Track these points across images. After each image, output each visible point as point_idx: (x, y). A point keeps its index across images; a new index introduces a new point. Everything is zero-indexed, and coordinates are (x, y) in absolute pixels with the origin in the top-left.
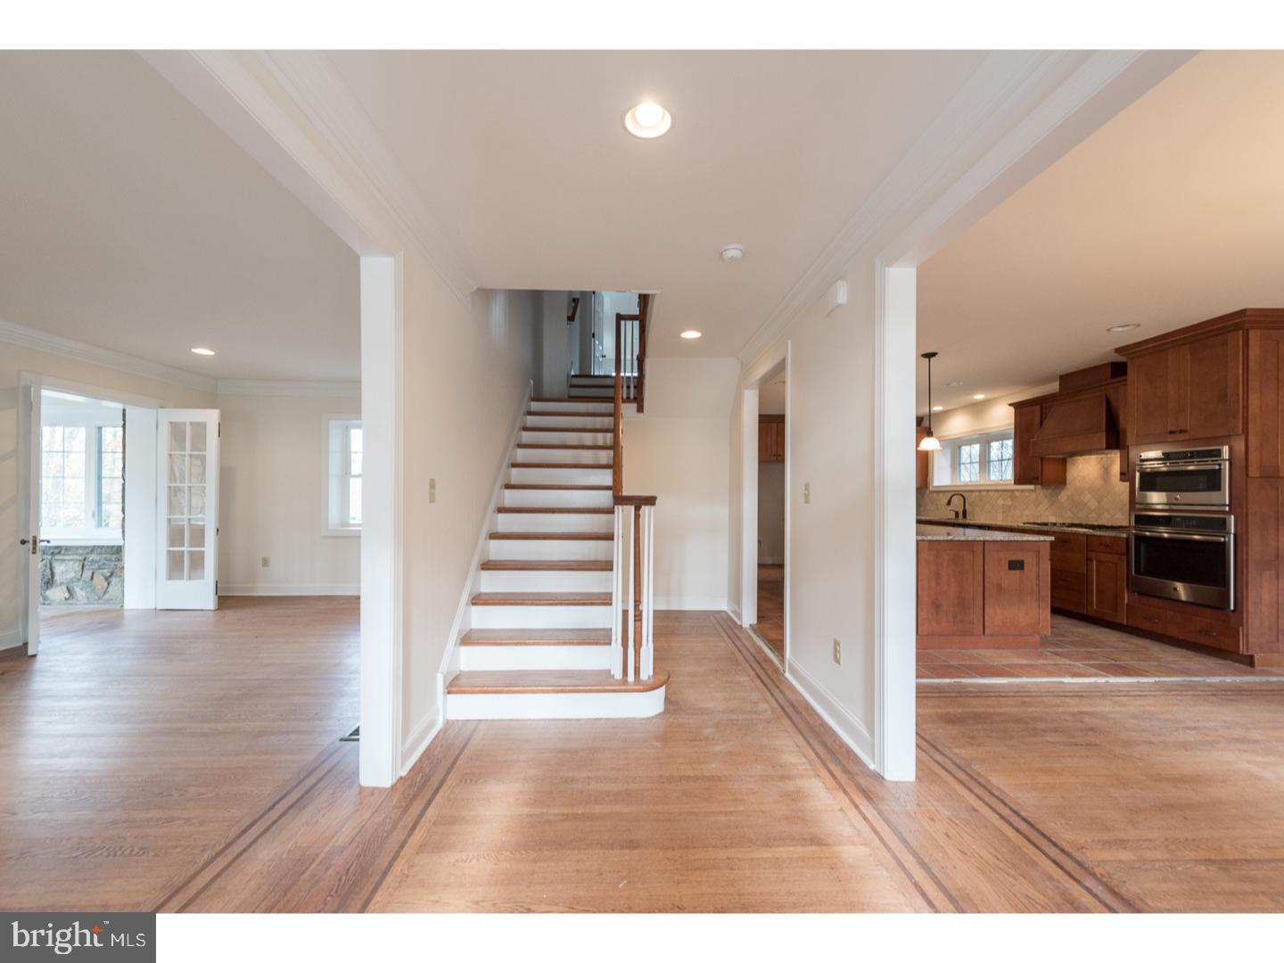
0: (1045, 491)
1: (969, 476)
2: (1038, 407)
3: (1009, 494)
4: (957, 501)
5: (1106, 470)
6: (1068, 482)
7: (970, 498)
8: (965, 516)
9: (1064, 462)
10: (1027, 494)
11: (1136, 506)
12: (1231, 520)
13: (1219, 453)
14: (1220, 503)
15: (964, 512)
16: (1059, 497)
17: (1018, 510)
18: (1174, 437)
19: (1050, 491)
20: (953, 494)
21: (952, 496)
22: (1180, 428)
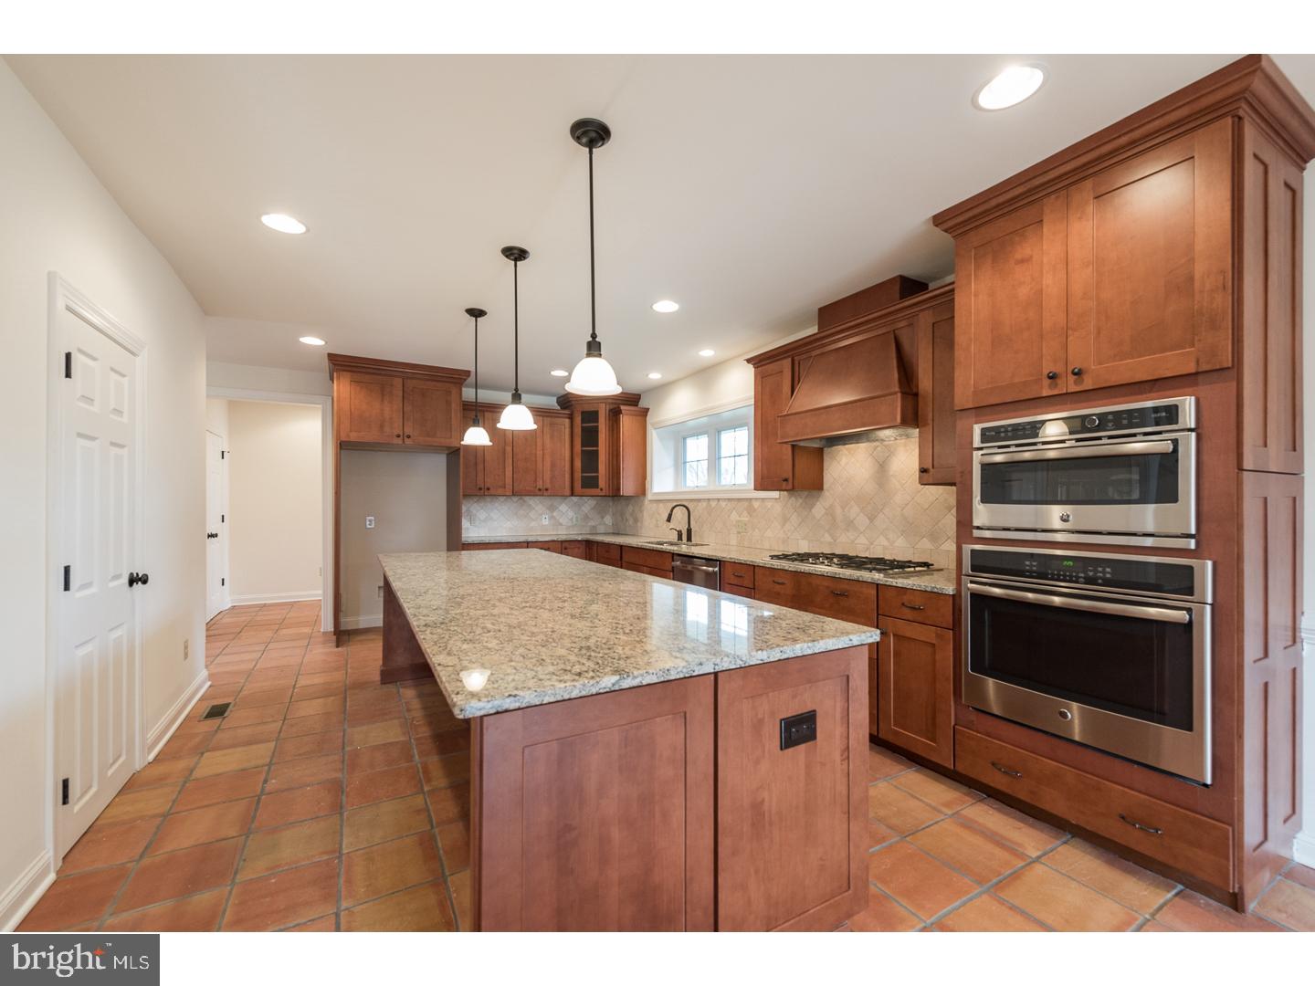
0: (793, 498)
1: (696, 479)
2: (787, 363)
3: (746, 504)
4: (680, 514)
5: (882, 467)
6: (825, 487)
7: (697, 511)
8: (690, 539)
9: (819, 454)
10: (769, 504)
11: (976, 533)
12: (1206, 571)
13: (1171, 414)
14: (1179, 532)
15: (689, 531)
16: (813, 510)
17: (757, 530)
18: (1056, 385)
19: (800, 501)
20: (675, 504)
21: (674, 508)
22: (1076, 364)
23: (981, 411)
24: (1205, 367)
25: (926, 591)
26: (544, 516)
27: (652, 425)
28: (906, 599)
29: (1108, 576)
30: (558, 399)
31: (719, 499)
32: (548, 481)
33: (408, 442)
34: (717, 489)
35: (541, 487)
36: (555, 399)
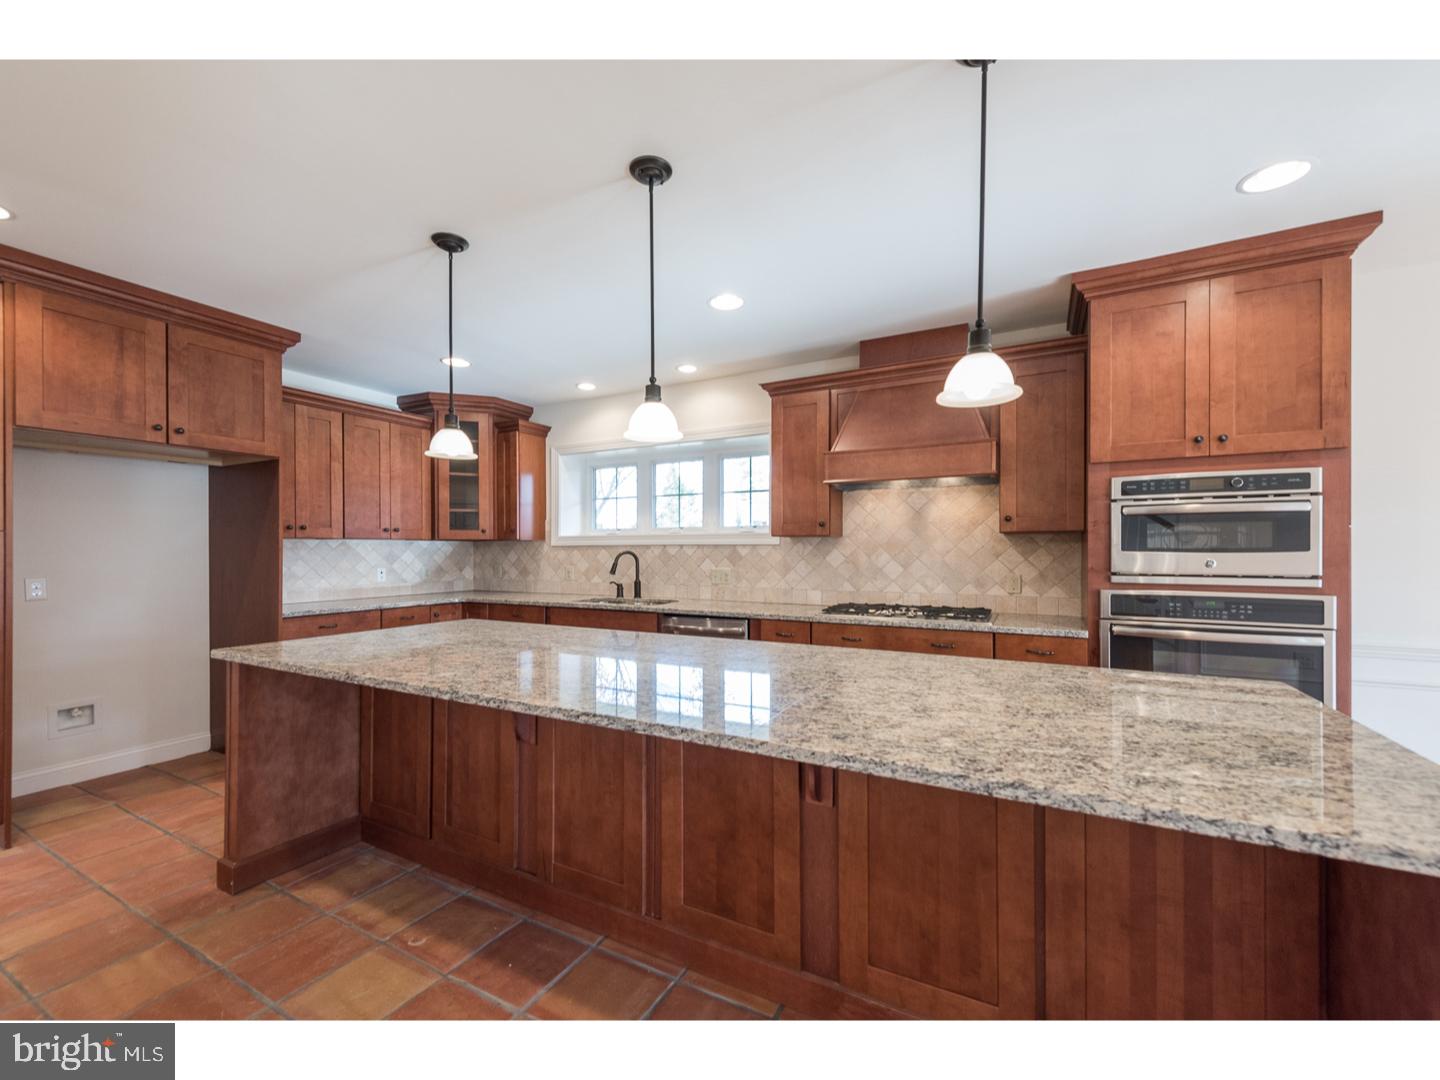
0: (800, 545)
2: (821, 395)
3: (727, 552)
4: (626, 563)
5: (918, 514)
6: (845, 533)
7: (646, 560)
8: (638, 594)
9: (838, 499)
10: (763, 552)
11: (1115, 579)
12: (1331, 604)
13: (1304, 481)
14: (1310, 574)
15: (637, 585)
16: (828, 558)
17: (744, 581)
18: (1199, 448)
19: (810, 548)
20: (621, 551)
21: (620, 555)
22: (1216, 432)
23: (1117, 466)
24: (1331, 446)
25: (1058, 637)
26: (379, 570)
27: (557, 449)
28: (1031, 646)
29: (1250, 612)
30: (399, 398)
31: (681, 546)
32: (399, 517)
33: (175, 439)
34: (653, 533)
35: (388, 526)
36: (395, 398)
